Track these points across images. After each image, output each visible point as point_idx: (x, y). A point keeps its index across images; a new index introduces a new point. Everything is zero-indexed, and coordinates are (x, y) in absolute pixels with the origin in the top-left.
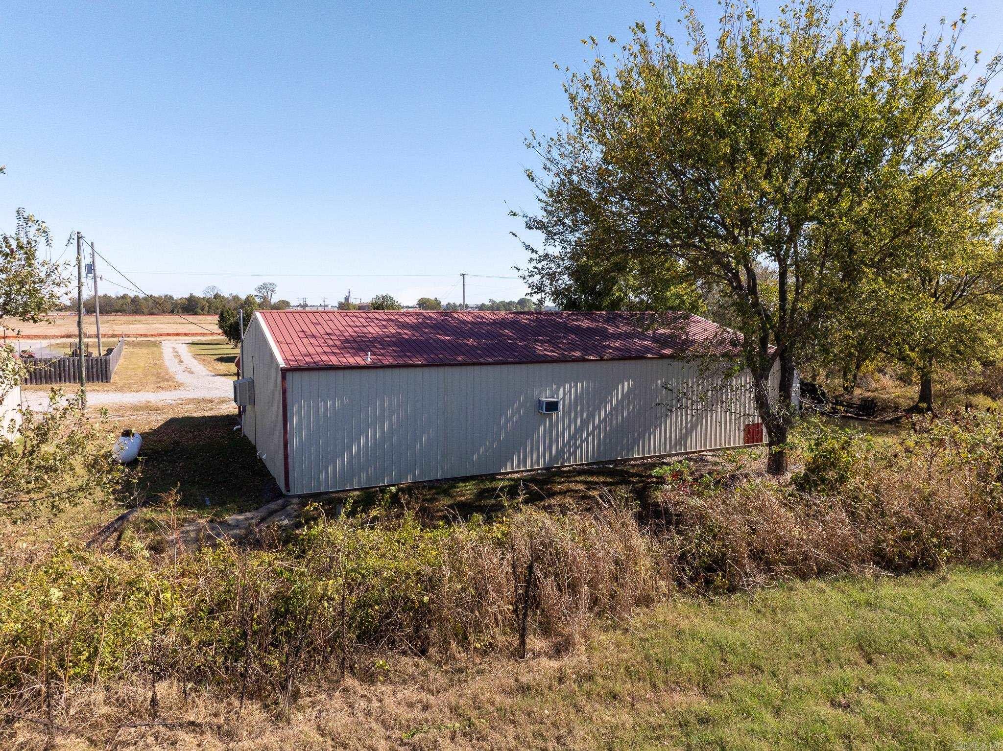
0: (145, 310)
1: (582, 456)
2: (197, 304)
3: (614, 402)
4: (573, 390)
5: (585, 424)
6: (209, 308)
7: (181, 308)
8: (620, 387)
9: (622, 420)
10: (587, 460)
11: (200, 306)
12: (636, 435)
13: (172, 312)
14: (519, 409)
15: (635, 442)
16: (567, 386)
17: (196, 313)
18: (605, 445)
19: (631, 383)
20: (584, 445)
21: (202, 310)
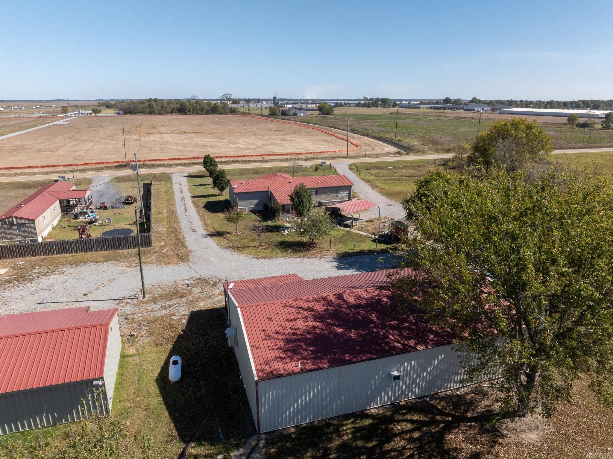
0: (157, 112)
1: (412, 396)
2: (186, 107)
3: (432, 367)
4: (409, 365)
5: (415, 380)
6: (193, 110)
7: (178, 110)
8: (436, 359)
9: (436, 374)
10: (415, 396)
11: (187, 109)
12: (443, 381)
13: (172, 112)
14: (378, 378)
15: (442, 385)
16: (406, 364)
17: (185, 114)
18: (425, 388)
19: (443, 356)
20: (414, 390)
21: (189, 112)
